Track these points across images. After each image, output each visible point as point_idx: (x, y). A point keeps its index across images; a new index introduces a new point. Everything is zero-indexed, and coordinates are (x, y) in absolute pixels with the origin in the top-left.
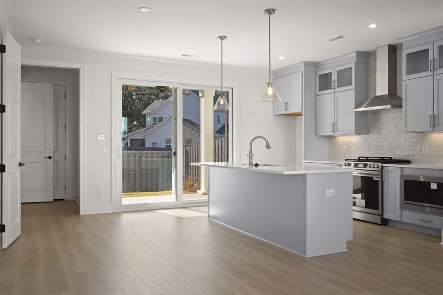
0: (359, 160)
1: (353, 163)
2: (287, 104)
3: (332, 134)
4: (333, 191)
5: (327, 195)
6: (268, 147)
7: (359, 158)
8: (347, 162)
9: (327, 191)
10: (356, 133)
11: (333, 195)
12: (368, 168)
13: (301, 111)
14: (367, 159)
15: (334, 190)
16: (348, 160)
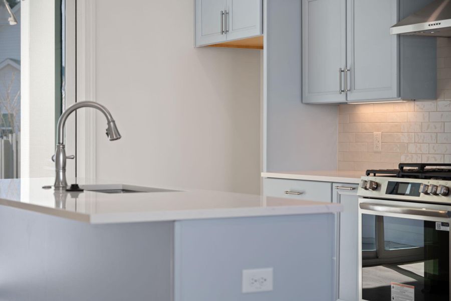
0: (402, 172)
1: (384, 181)
2: (225, 14)
3: (341, 98)
4: (267, 273)
5: (246, 288)
6: (113, 133)
7: (401, 166)
8: (371, 178)
9: (247, 273)
10: (399, 95)
11: (268, 286)
12: (423, 197)
13: (256, 32)
14: (422, 171)
15: (270, 270)
16: (375, 172)
